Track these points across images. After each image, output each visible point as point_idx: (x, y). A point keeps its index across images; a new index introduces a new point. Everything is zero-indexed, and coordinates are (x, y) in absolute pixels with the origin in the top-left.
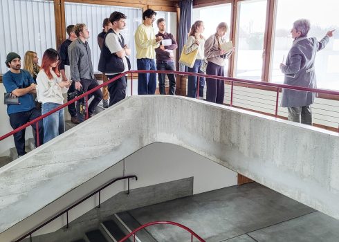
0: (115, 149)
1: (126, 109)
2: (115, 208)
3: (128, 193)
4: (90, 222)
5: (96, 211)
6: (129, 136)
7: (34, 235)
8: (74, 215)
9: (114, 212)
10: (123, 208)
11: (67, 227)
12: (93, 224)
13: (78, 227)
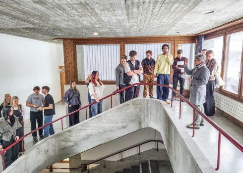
0: (124, 127)
1: (131, 106)
2: (150, 157)
3: (157, 150)
4: (135, 161)
5: (138, 156)
6: (132, 121)
7: (106, 159)
8: (127, 154)
9: (149, 159)
10: (154, 158)
11: (122, 160)
12: (136, 162)
13: (128, 162)
